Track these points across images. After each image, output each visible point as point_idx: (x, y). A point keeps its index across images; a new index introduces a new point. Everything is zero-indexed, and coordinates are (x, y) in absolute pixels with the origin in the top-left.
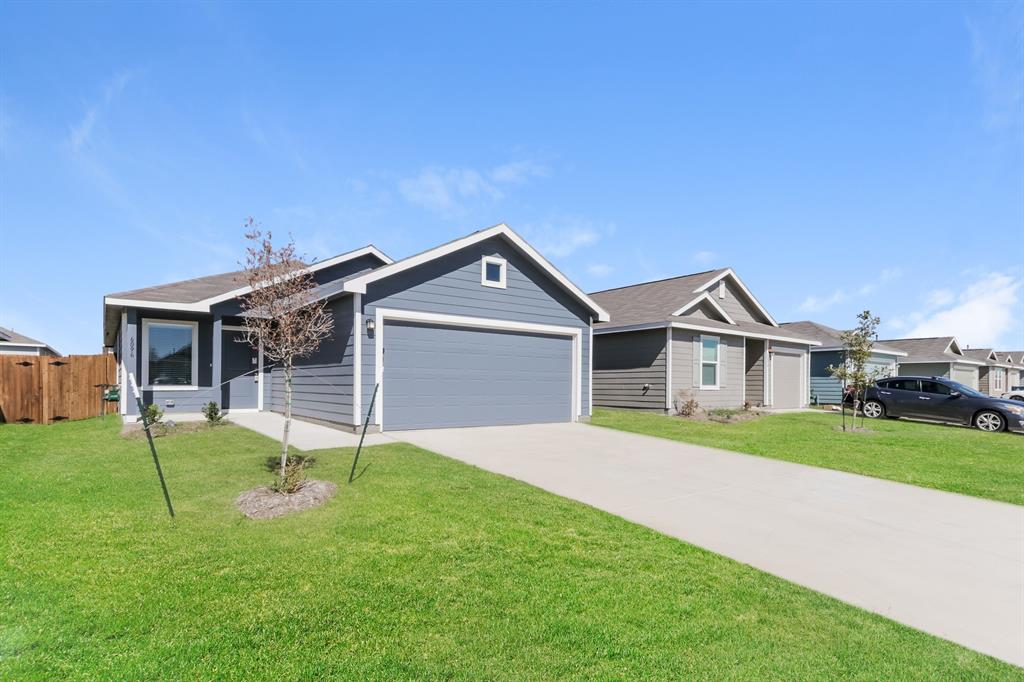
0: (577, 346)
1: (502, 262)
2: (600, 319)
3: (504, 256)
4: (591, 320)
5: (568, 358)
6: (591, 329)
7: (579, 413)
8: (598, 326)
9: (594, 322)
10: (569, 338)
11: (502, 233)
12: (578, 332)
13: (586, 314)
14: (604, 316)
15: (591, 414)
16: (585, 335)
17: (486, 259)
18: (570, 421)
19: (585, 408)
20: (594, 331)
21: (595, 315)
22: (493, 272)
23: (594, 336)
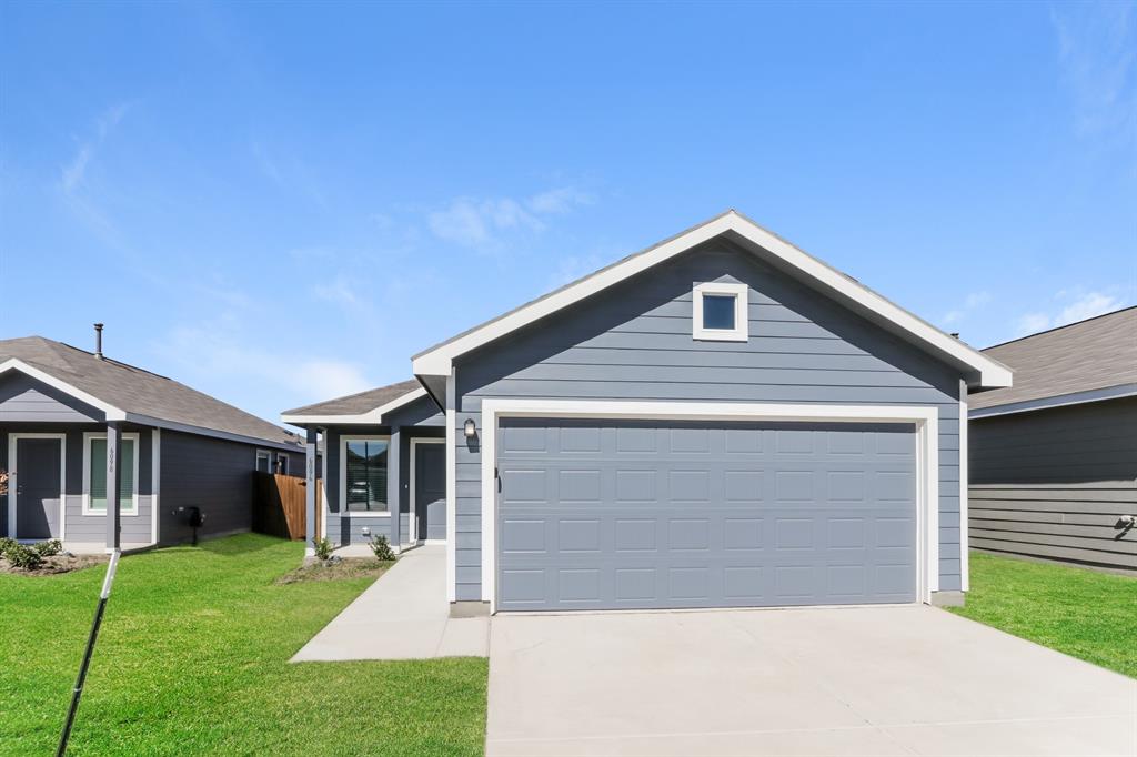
0: (927, 446)
1: (739, 291)
2: (984, 383)
3: (741, 278)
4: (963, 386)
5: (906, 470)
6: (964, 407)
7: (934, 584)
8: (981, 400)
9: (971, 391)
10: (908, 428)
11: (730, 232)
12: (930, 415)
13: (946, 374)
14: (995, 375)
15: (965, 586)
16: (948, 421)
17: (701, 290)
18: (912, 600)
19: (948, 574)
20: (970, 412)
21: (972, 375)
22: (719, 312)
23: (971, 423)
